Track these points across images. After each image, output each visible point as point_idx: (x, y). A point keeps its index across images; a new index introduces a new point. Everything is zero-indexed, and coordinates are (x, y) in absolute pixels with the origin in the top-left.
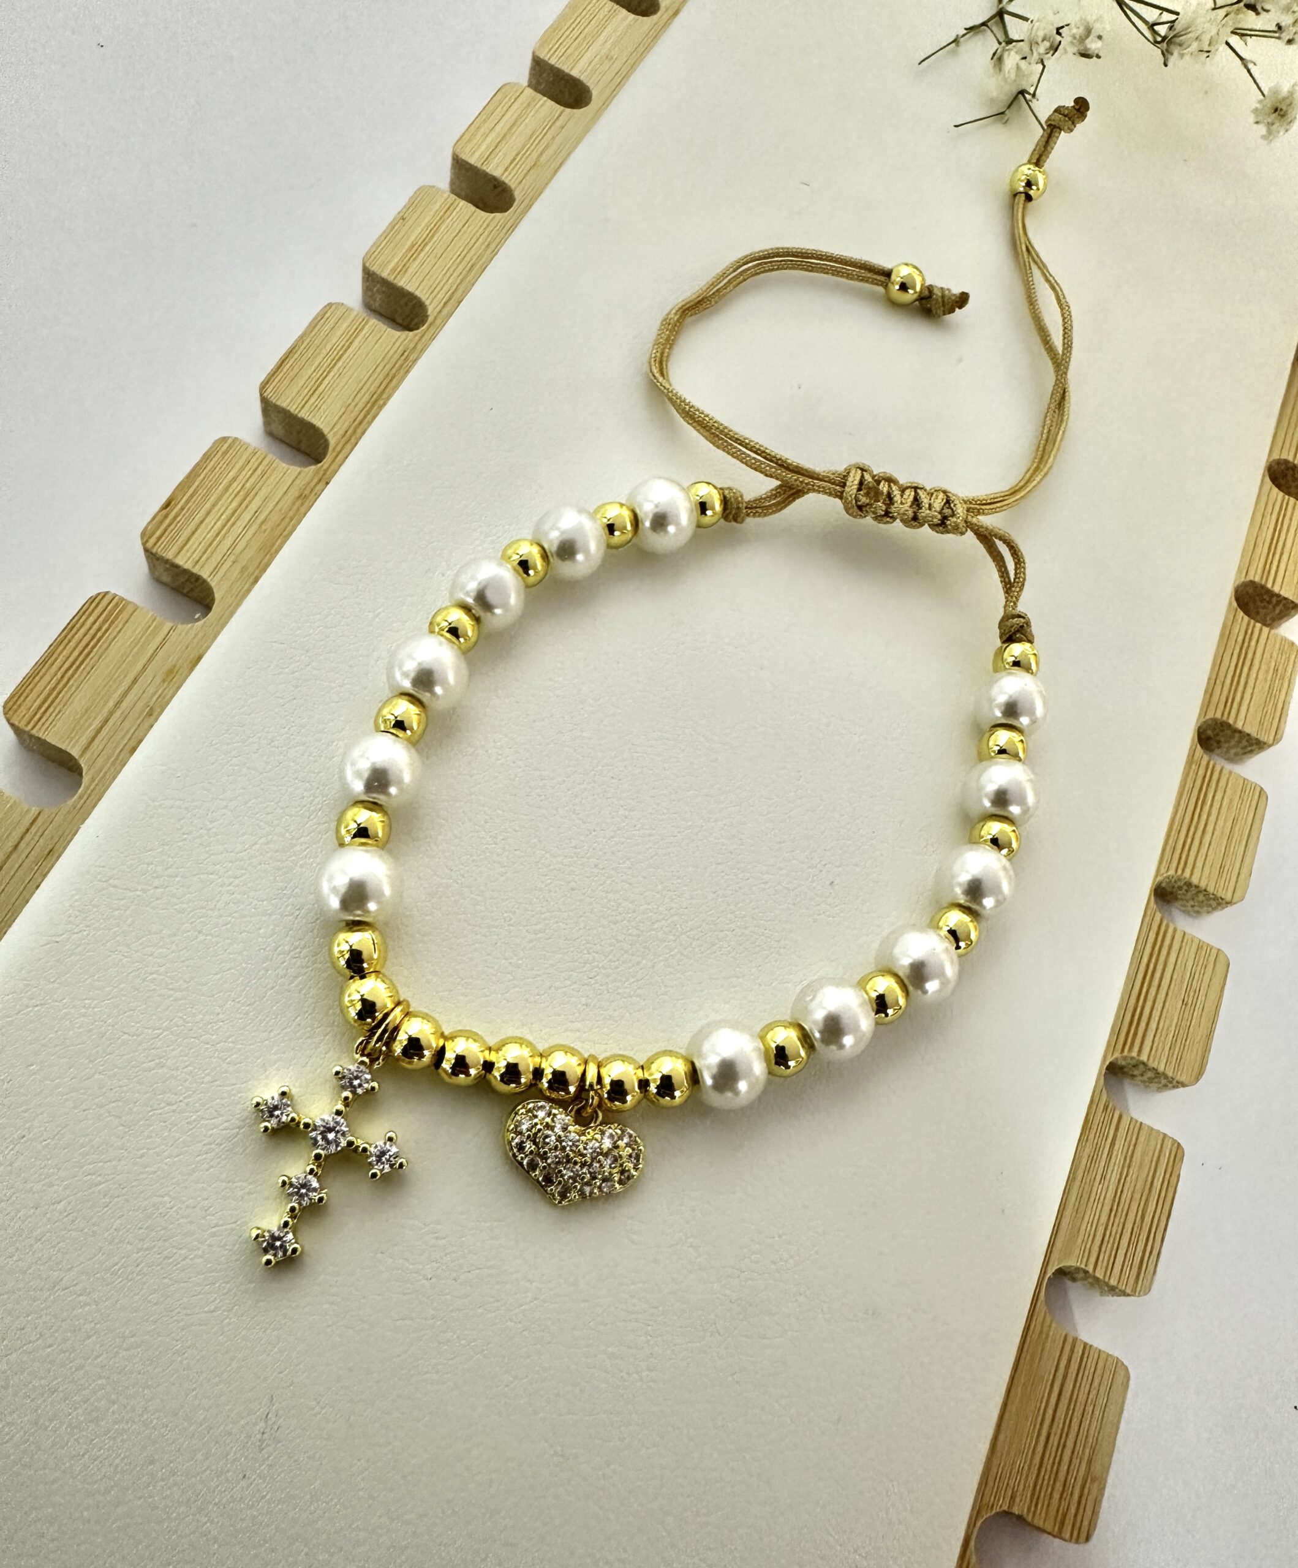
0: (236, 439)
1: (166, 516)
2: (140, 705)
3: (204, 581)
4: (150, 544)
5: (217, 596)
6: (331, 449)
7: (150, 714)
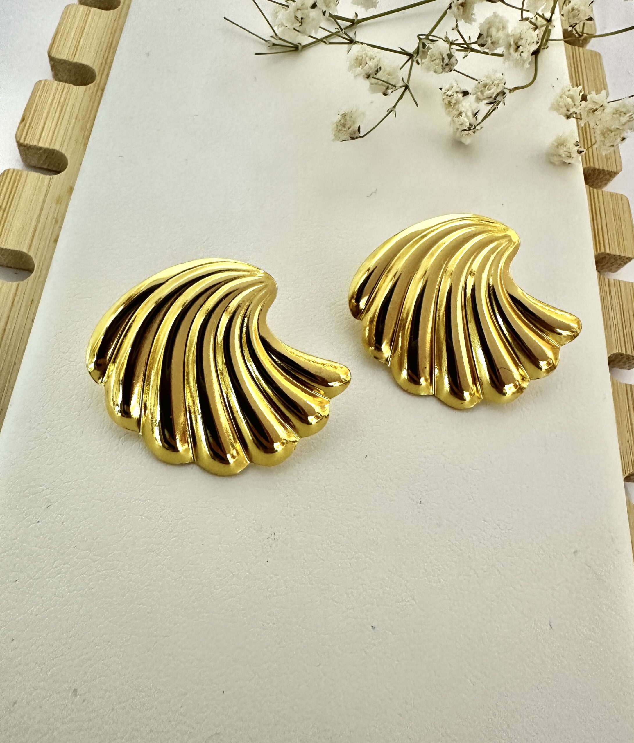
0: (46, 80)
1: (25, 125)
2: (49, 218)
3: (58, 152)
4: (22, 141)
5: (68, 156)
6: (97, 74)
7: (56, 222)
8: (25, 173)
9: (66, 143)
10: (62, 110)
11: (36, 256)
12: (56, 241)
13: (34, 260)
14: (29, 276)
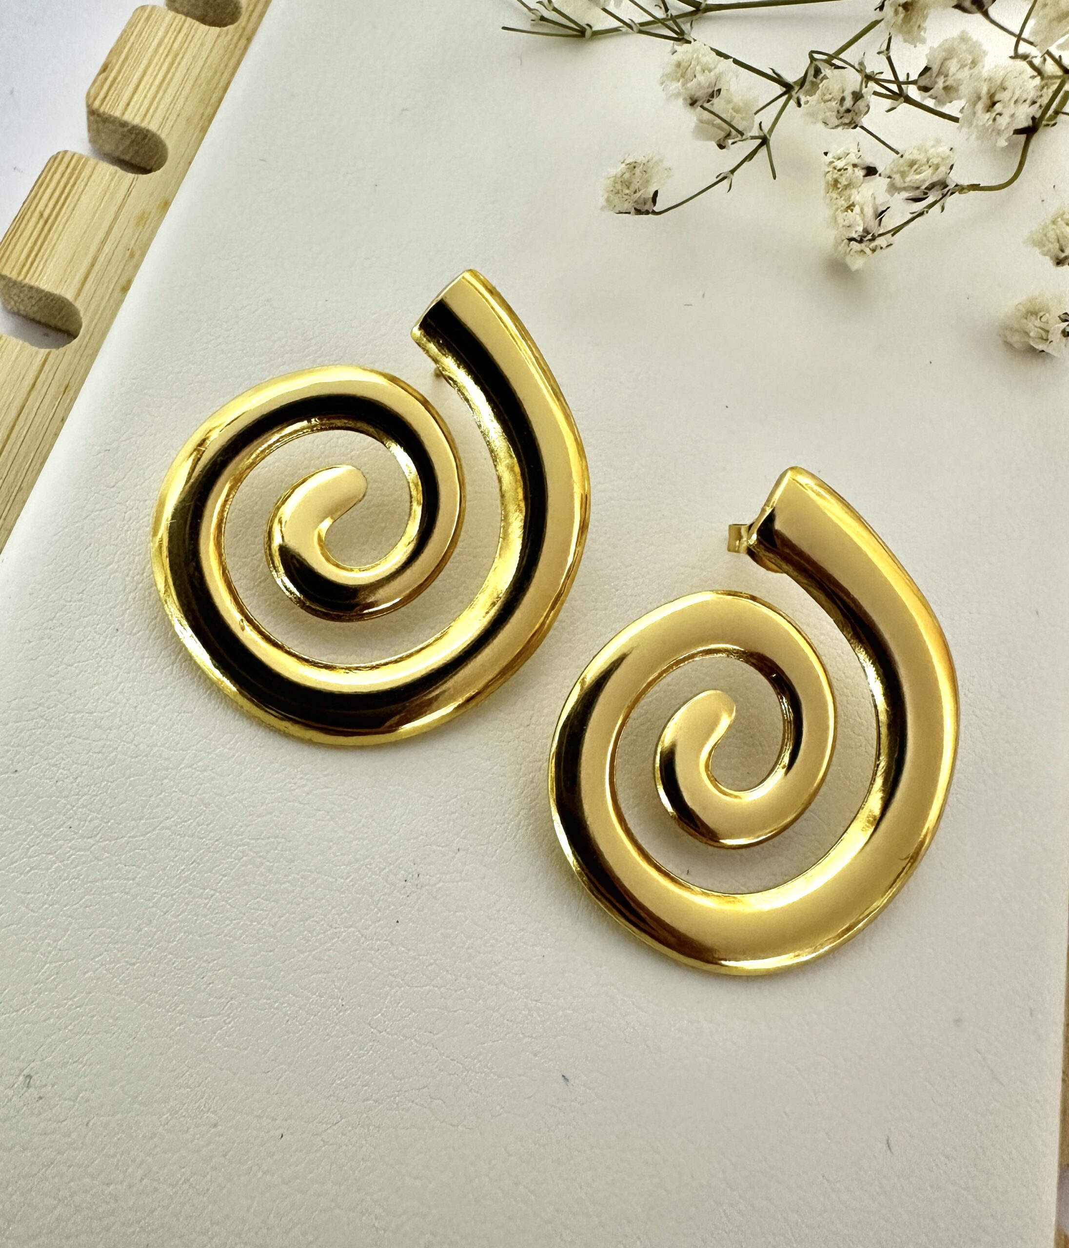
8: (92, 162)
9: (169, 124)
10: (172, 63)
11: (86, 310)
12: (125, 289)
13: (82, 314)
14: (69, 342)
